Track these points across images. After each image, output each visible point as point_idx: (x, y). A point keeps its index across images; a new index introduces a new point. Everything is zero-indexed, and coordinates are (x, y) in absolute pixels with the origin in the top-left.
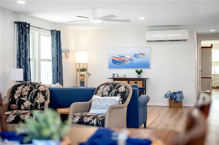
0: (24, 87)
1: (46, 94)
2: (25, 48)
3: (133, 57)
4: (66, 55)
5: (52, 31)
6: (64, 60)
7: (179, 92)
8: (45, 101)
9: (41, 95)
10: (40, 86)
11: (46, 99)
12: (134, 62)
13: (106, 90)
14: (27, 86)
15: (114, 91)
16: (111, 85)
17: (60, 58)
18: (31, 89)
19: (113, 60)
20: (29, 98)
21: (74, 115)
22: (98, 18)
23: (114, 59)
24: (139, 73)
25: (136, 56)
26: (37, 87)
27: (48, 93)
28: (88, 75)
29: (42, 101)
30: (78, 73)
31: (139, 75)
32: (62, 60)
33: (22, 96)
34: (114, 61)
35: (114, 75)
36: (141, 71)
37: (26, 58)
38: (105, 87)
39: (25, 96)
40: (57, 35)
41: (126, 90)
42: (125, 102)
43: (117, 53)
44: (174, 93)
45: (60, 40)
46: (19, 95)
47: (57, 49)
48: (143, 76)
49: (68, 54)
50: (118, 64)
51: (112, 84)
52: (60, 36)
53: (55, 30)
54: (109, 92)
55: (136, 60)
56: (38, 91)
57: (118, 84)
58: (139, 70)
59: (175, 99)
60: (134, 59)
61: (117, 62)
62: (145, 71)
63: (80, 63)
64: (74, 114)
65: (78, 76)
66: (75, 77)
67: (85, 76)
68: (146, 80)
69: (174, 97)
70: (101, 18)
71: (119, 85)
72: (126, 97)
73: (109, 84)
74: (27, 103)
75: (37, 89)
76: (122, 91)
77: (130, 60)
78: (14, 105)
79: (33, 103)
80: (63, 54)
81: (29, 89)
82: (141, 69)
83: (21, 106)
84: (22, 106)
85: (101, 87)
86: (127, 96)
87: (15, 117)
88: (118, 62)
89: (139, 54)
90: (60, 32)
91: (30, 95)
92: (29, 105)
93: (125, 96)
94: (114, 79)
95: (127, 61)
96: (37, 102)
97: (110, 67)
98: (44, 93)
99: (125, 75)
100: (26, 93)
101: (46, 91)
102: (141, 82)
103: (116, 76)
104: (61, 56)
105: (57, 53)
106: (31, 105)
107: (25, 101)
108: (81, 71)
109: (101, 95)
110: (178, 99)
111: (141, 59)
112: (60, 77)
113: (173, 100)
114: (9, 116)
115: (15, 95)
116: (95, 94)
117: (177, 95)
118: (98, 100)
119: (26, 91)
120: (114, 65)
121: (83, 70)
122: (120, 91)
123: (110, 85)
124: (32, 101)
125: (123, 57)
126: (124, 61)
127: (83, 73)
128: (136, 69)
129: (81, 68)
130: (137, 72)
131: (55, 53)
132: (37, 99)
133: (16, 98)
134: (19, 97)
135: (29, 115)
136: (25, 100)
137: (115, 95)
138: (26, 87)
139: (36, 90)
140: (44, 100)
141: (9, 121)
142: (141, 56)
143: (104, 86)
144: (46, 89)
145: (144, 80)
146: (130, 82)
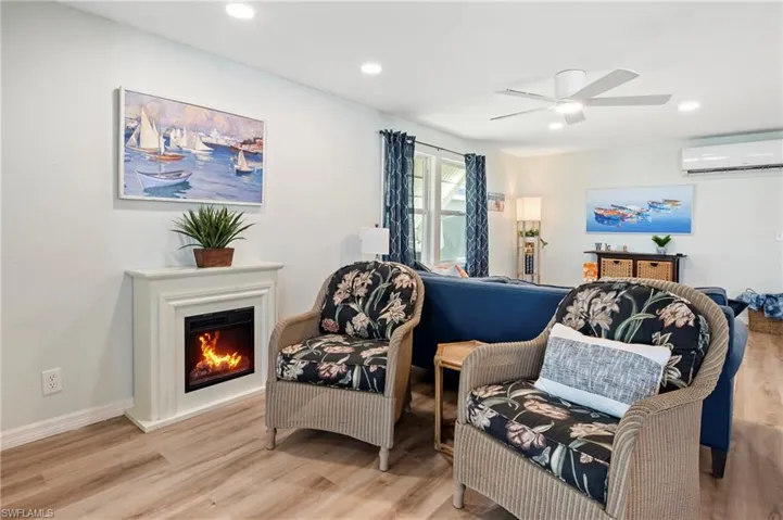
0: (358, 276)
1: (413, 298)
2: (403, 186)
4: (498, 205)
5: (466, 156)
6: (491, 215)
8: (406, 318)
9: (399, 301)
10: (399, 274)
11: (409, 311)
12: (650, 219)
13: (604, 308)
14: (367, 273)
15: (637, 317)
16: (622, 293)
17: (483, 210)
18: (376, 281)
19: (596, 214)
20: (368, 304)
21: (475, 393)
22: (570, 98)
23: (599, 212)
24: (661, 243)
25: (653, 205)
26: (389, 278)
27: (419, 297)
28: (541, 244)
29: (398, 318)
30: (521, 239)
31: (661, 248)
32: (486, 214)
33: (353, 298)
34: (599, 218)
35: (598, 245)
36: (667, 240)
37: (403, 208)
38: (598, 296)
39: (359, 297)
40: (477, 165)
41: (697, 321)
42: (694, 376)
44: (768, 296)
45: (483, 174)
46: (348, 296)
47: (478, 191)
48: (671, 250)
49: (501, 203)
50: (608, 224)
51: (626, 288)
52: (483, 166)
53: (473, 155)
54: (617, 318)
55: (652, 215)
56: (392, 288)
57: (657, 290)
58: (662, 236)
59: (772, 313)
61: (605, 220)
62: (674, 237)
63: (524, 219)
64: (475, 389)
65: (521, 245)
66: (515, 246)
67: (536, 245)
68: (681, 259)
69: (770, 308)
70: (577, 97)
71: (659, 294)
72: (698, 352)
73: (617, 287)
74: (361, 321)
75: (390, 281)
76: (680, 323)
77: (639, 214)
78: (330, 322)
79: (375, 321)
80: (491, 203)
81: (370, 282)
82: (667, 234)
83: (345, 326)
84: (348, 324)
85: (583, 296)
86: (706, 348)
87: (303, 365)
88: (609, 218)
89: (661, 201)
90: (483, 158)
91: (371, 299)
92: (366, 326)
93: (696, 349)
94: (598, 254)
95: (631, 217)
96: (385, 320)
97: (590, 229)
98: (406, 294)
99: (625, 247)
100: (362, 292)
101: (412, 289)
102: (668, 263)
103: (603, 249)
104: (486, 206)
105: (478, 199)
106: (369, 325)
107: (356, 313)
108: (527, 235)
109: (582, 323)
111: (668, 213)
112: (482, 246)
113: (766, 315)
114: (292, 361)
115: (336, 293)
116: (560, 320)
118: (569, 350)
119: (363, 284)
120: (601, 225)
121: (532, 234)
122: (669, 322)
123: (618, 291)
124: (373, 315)
125: (622, 208)
126: (623, 217)
127: (530, 240)
128: (655, 234)
129: (528, 229)
130: (657, 240)
131: (472, 200)
132: (387, 311)
133: (336, 303)
134: (345, 301)
135: (344, 366)
136: (357, 309)
137: (644, 337)
138: (364, 276)
139: (386, 285)
140: (403, 315)
141: (290, 376)
142: (668, 206)
143: (594, 293)
144: (415, 285)
145: (676, 261)
146: (639, 262)
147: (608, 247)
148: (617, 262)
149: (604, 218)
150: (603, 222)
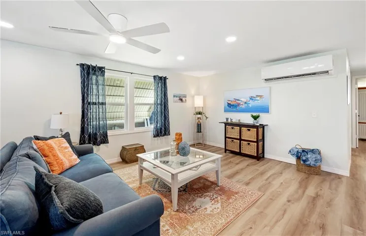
3: (249, 99)
4: (181, 100)
5: (154, 77)
7: (313, 151)
12: (250, 105)
23: (229, 102)
24: (255, 118)
25: (252, 98)
28: (205, 118)
31: (255, 121)
34: (229, 105)
35: (227, 119)
36: (258, 117)
40: (162, 81)
43: (231, 96)
44: (304, 151)
48: (261, 121)
49: (184, 99)
53: (158, 76)
55: (252, 104)
58: (255, 114)
59: (304, 161)
60: (249, 102)
61: (232, 106)
62: (262, 115)
68: (265, 127)
69: (304, 158)
77: (245, 103)
80: (176, 99)
88: (233, 105)
89: (255, 96)
94: (226, 124)
95: (242, 105)
99: (239, 120)
102: (255, 129)
103: (229, 121)
110: (311, 162)
111: (258, 103)
113: (302, 162)
117: (309, 156)
125: (238, 100)
126: (239, 104)
127: (199, 116)
129: (197, 111)
130: (253, 116)
142: (258, 98)
145: (259, 128)
146: (242, 128)
147: (231, 120)
148: (233, 128)
149: (231, 105)
150: (230, 107)
